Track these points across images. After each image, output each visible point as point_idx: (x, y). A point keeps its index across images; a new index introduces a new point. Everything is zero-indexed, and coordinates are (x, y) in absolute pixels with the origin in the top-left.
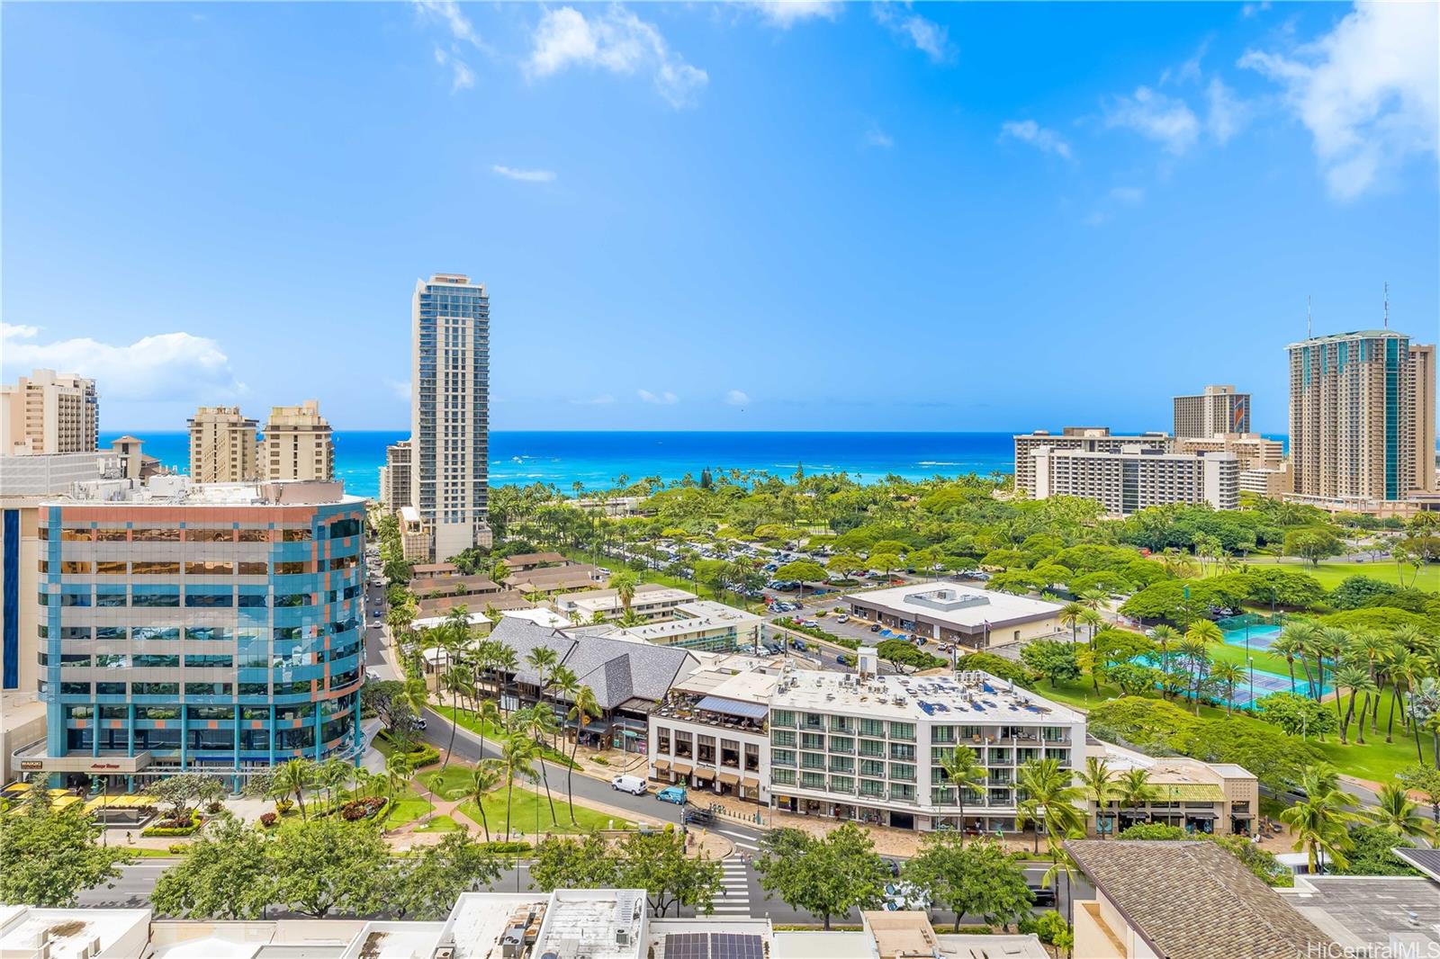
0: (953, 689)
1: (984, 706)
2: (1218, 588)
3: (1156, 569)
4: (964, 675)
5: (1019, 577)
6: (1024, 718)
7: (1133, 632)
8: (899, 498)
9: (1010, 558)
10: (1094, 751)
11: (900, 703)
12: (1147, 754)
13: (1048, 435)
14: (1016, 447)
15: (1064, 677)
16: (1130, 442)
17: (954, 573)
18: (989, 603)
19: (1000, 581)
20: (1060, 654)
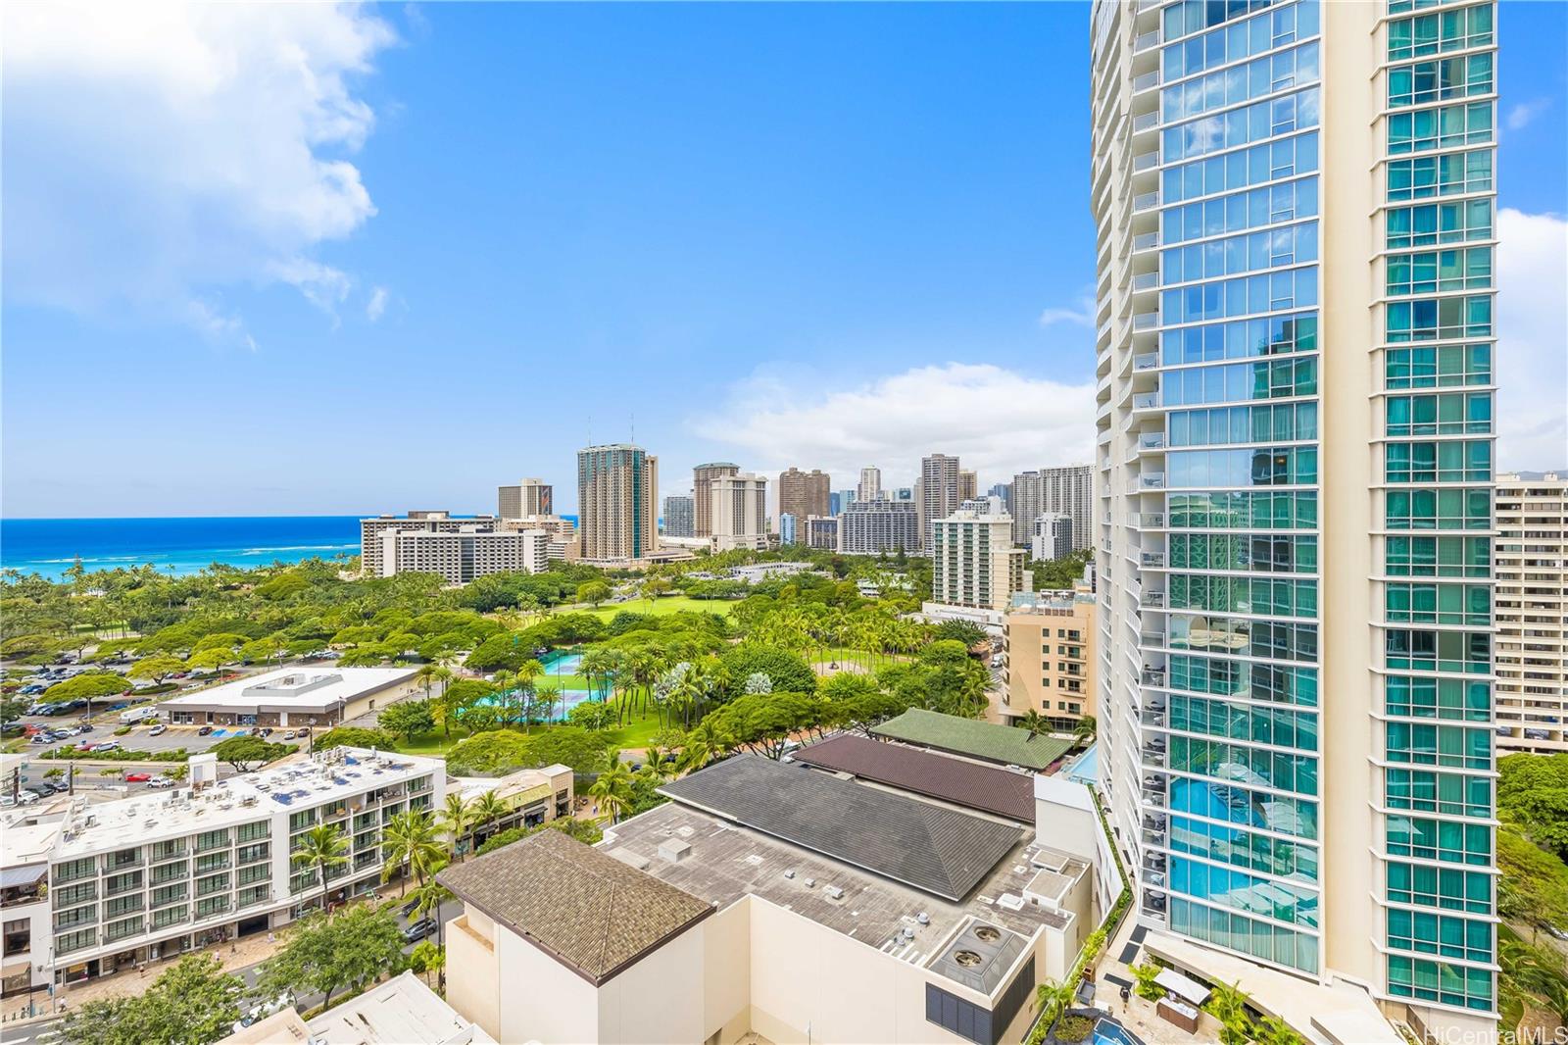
0: (313, 771)
1: (347, 779)
2: (537, 634)
3: (491, 626)
4: (324, 753)
5: (372, 650)
6: (390, 778)
7: (478, 680)
8: (227, 588)
9: (361, 633)
10: (453, 788)
11: (249, 803)
12: (494, 777)
13: (394, 518)
14: (363, 529)
15: (419, 731)
16: (466, 523)
17: (301, 656)
18: (342, 679)
19: (352, 657)
20: (415, 712)
